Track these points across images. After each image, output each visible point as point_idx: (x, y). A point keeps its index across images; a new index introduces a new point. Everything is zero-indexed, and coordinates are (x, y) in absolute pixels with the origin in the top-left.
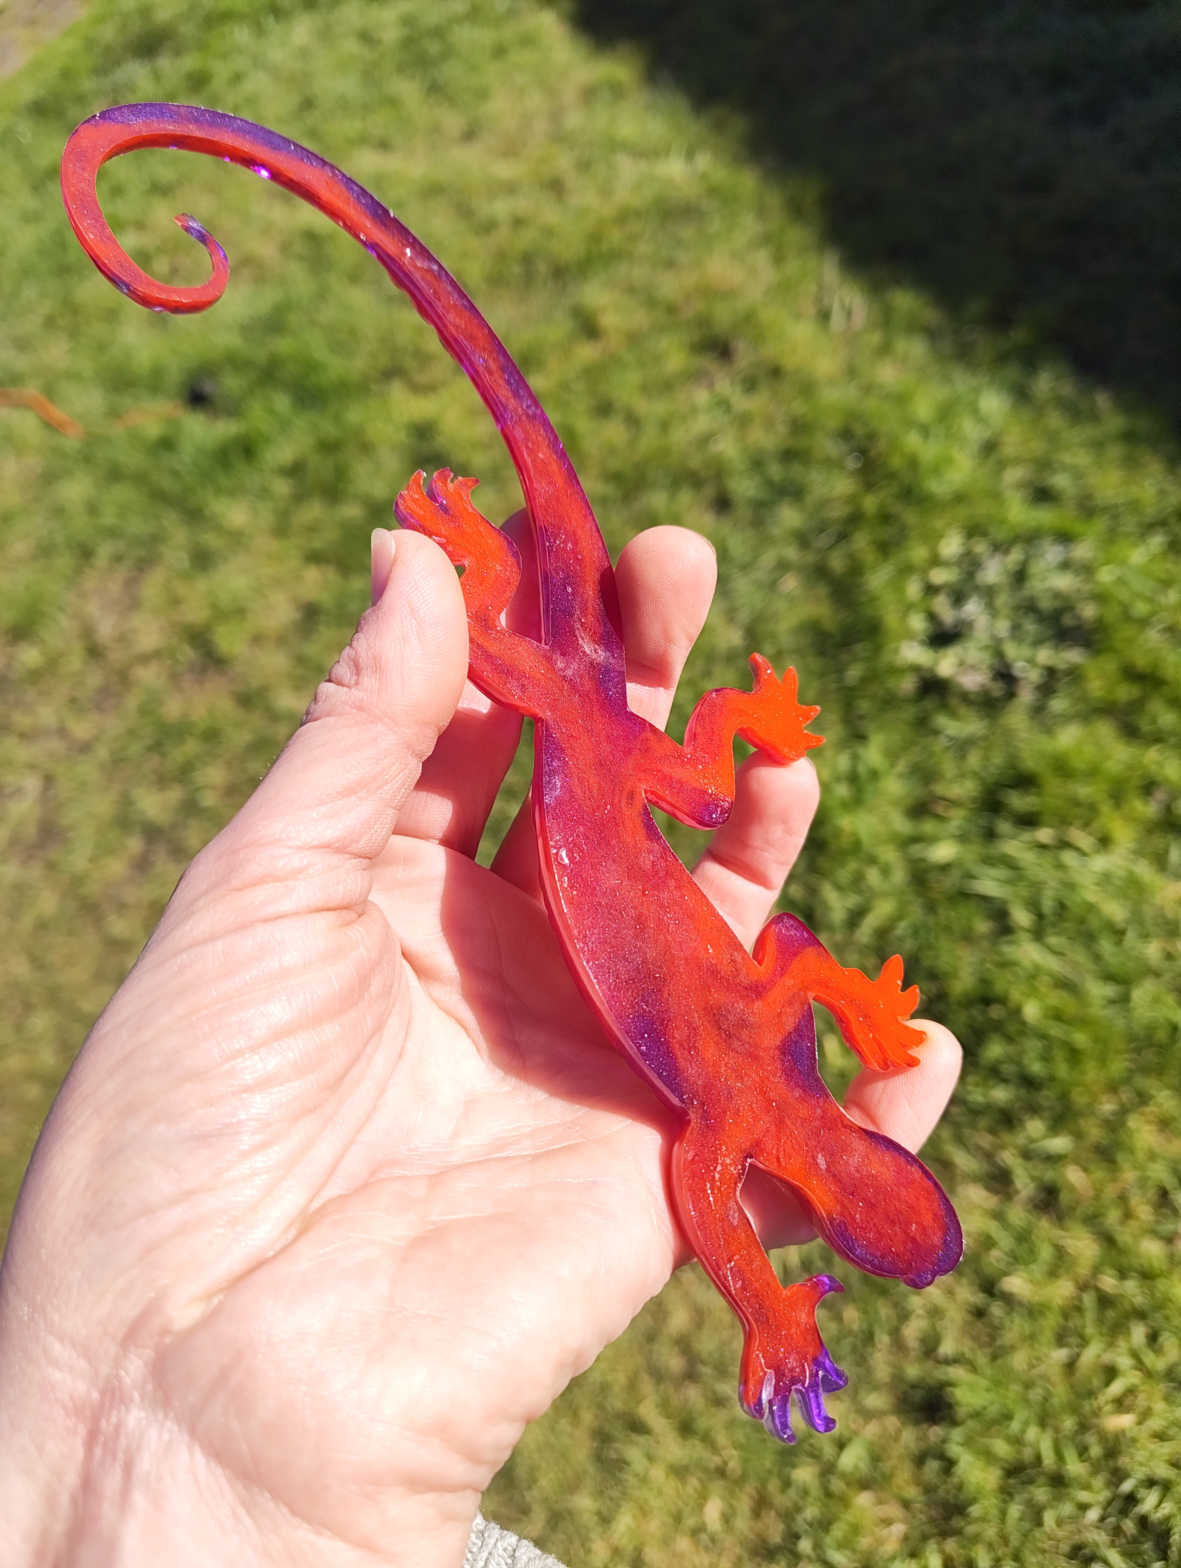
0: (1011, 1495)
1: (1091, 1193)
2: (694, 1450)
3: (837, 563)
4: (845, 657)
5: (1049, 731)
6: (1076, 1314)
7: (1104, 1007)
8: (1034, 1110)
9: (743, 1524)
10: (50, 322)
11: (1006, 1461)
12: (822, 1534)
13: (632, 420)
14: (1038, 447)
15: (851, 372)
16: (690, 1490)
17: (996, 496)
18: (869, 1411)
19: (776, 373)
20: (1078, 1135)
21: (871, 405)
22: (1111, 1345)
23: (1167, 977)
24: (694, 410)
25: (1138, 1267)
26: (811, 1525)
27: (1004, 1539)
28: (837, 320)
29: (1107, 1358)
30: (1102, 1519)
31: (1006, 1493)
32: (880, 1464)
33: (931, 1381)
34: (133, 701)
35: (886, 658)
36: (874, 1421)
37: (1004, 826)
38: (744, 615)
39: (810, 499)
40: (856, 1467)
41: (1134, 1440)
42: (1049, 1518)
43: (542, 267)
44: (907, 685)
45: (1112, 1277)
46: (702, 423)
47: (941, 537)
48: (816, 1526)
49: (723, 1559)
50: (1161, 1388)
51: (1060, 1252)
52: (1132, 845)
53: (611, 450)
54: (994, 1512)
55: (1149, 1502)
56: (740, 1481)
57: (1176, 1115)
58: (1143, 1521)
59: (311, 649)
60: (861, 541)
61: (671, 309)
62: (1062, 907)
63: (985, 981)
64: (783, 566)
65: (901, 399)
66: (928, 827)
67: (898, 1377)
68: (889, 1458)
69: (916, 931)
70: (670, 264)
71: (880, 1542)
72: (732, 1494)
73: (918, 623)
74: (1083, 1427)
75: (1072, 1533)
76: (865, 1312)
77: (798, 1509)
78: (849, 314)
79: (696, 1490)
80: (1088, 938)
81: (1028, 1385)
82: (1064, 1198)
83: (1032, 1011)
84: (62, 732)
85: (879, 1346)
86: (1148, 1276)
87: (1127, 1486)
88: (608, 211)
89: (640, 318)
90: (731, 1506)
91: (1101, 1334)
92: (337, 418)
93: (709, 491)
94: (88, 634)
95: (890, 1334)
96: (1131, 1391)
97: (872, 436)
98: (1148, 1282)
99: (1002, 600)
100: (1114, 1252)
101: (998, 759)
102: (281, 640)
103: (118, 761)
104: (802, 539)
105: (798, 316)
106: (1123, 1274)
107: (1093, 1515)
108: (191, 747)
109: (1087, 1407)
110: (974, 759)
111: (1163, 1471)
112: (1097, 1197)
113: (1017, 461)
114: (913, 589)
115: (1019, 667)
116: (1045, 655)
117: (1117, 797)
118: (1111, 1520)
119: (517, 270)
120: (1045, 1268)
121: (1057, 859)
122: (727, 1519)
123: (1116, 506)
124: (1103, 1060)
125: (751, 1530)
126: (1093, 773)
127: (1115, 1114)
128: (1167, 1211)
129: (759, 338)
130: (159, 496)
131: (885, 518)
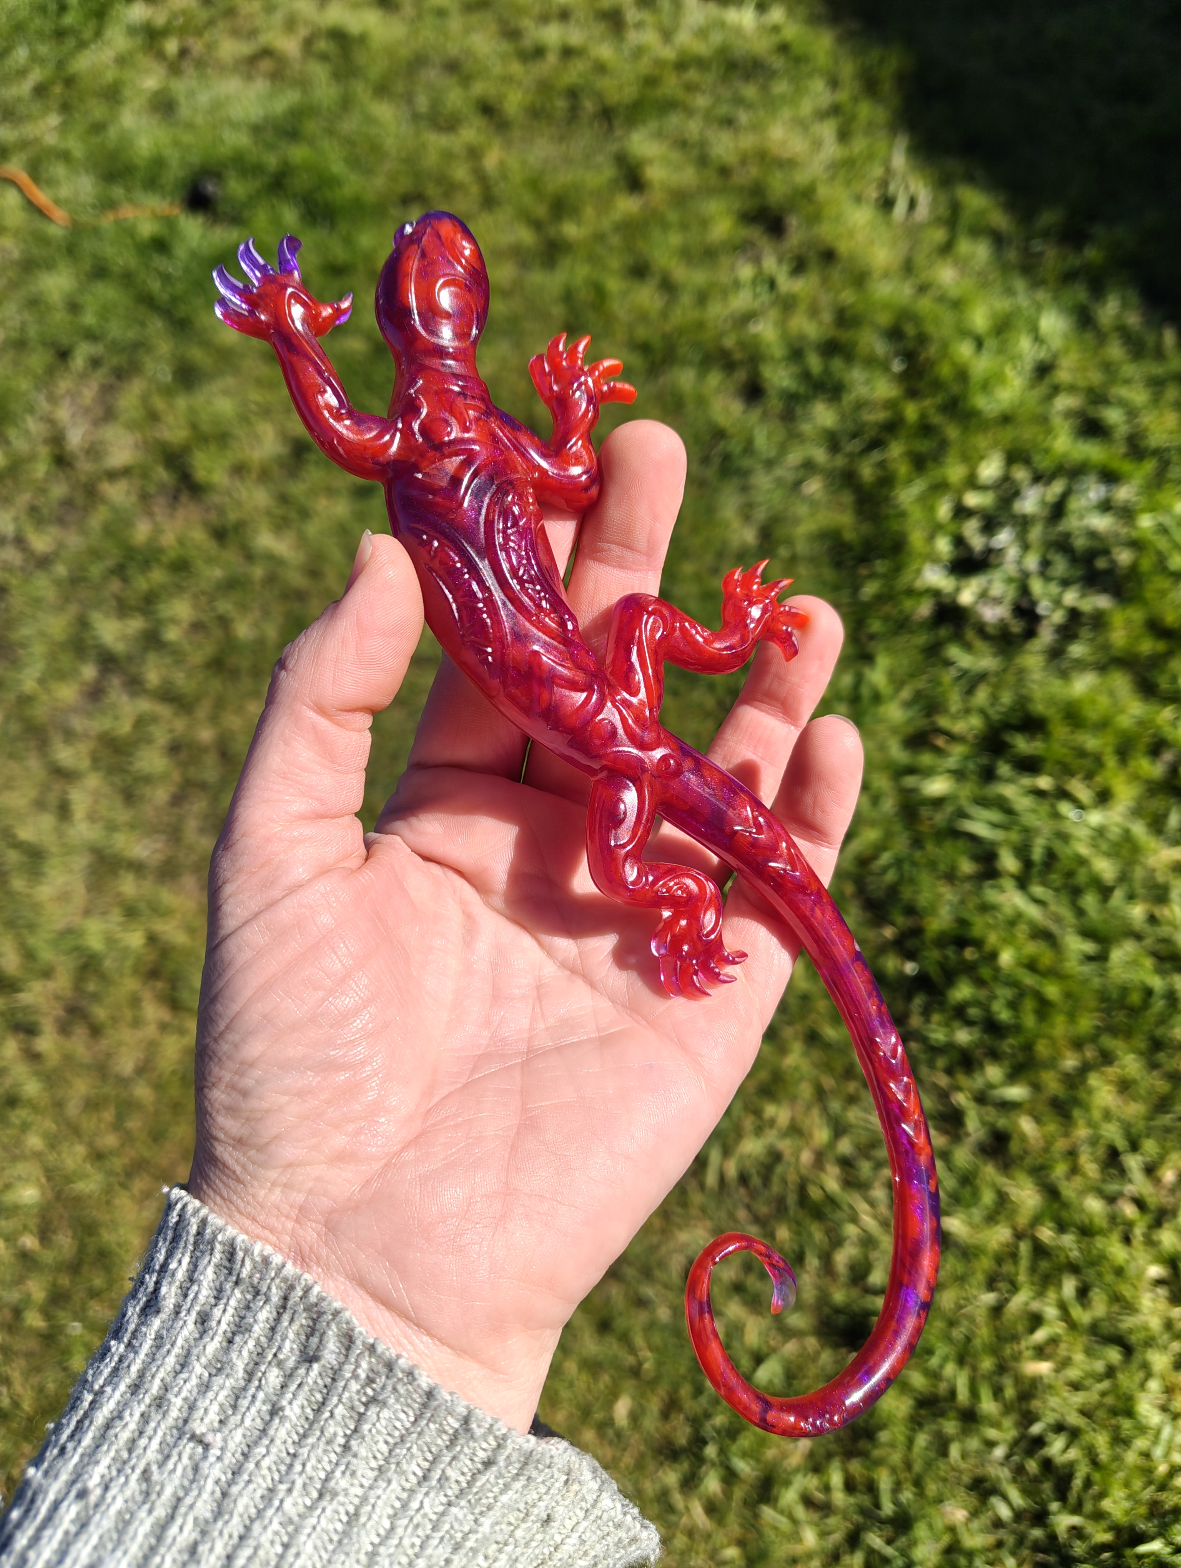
0: (920, 1425)
1: (1042, 1144)
2: (610, 1348)
3: (867, 472)
4: (863, 571)
5: (1064, 675)
6: (1010, 1261)
7: (1082, 963)
8: (995, 1055)
9: (651, 1422)
10: (40, 91)
11: (921, 1393)
12: (729, 1442)
13: (668, 286)
14: (1096, 377)
15: (908, 268)
16: (601, 1386)
17: (1043, 421)
18: (790, 1330)
19: (829, 256)
20: (1036, 1087)
21: (925, 305)
22: (1040, 1294)
23: (1148, 941)
24: (737, 285)
25: (1078, 1222)
26: (718, 1432)
27: (908, 1465)
28: (900, 208)
29: (1035, 1306)
30: (1008, 1457)
31: (915, 1422)
32: (795, 1382)
33: (855, 1308)
34: (98, 518)
35: (905, 579)
36: (794, 1340)
37: (1004, 769)
38: (761, 515)
39: (848, 399)
40: (771, 1382)
41: (1050, 1387)
42: (954, 1451)
43: (589, 105)
44: (924, 609)
45: (1050, 1229)
46: (741, 301)
47: (982, 458)
48: (724, 1433)
49: (627, 1454)
50: (1083, 1340)
51: (1002, 1198)
52: (1131, 804)
53: (643, 317)
54: (901, 1439)
55: (1056, 1447)
56: (653, 1383)
57: (1138, 1077)
58: (1047, 1464)
59: (297, 489)
60: (896, 450)
61: (724, 171)
62: (1051, 856)
63: (963, 923)
64: (809, 467)
65: (957, 305)
66: (926, 759)
67: (823, 1299)
68: (804, 1377)
69: (898, 862)
70: (728, 122)
71: (785, 1456)
72: (643, 1395)
73: (943, 546)
74: (1002, 1368)
75: (976, 1466)
76: (798, 1233)
77: (708, 1416)
78: (912, 204)
79: (607, 1387)
80: (1075, 892)
81: (952, 1323)
82: (1014, 1147)
83: (1006, 958)
84: (20, 541)
85: (808, 1268)
86: (1086, 1232)
87: (1036, 1429)
88: (668, 53)
89: (688, 176)
90: (641, 1405)
91: (1033, 1283)
92: (348, 241)
93: (741, 375)
94: (57, 440)
95: (820, 1258)
96: (1054, 1341)
97: (923, 339)
98: (1086, 1238)
99: (1036, 533)
100: (1056, 1206)
101: (1007, 698)
102: (264, 475)
103: (76, 580)
104: (833, 442)
105: (858, 199)
106: (1062, 1227)
107: (999, 1452)
108: (158, 576)
109: (1008, 1351)
110: (982, 696)
111: (1074, 1419)
112: (1046, 1150)
113: (1072, 389)
114: (944, 510)
115: (1043, 607)
116: (1071, 597)
117: (1124, 753)
118: (1016, 1458)
119: (561, 104)
120: (985, 1213)
121: (1053, 806)
122: (635, 1417)
123: (1168, 450)
124: (1072, 1017)
125: (657, 1429)
126: (1103, 725)
127: (1076, 1069)
128: (1113, 1171)
129: (815, 218)
130: (147, 301)
131: (926, 429)
